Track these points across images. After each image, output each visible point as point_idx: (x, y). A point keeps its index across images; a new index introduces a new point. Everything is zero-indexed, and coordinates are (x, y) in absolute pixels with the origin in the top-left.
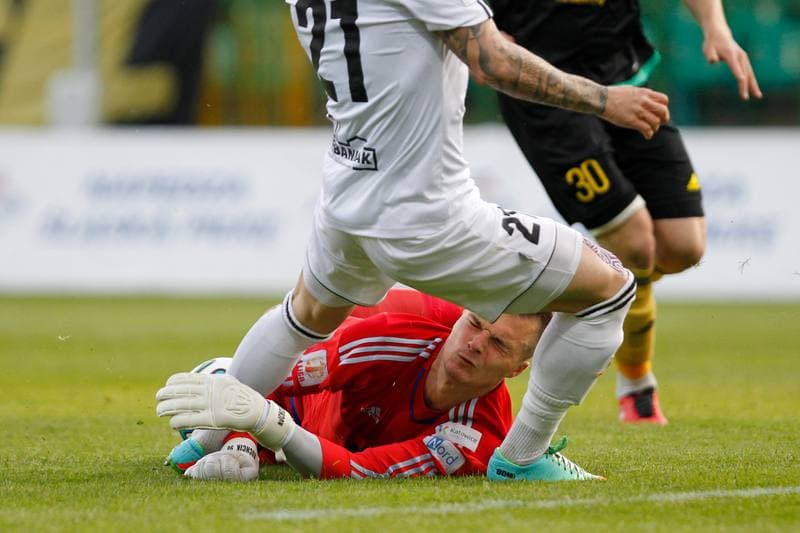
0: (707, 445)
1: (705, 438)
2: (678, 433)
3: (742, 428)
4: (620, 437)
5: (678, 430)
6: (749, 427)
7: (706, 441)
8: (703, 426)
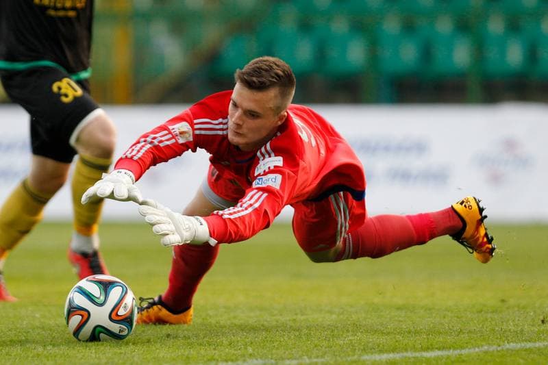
0: (402, 321)
1: (400, 316)
2: (382, 313)
3: (425, 310)
4: (341, 316)
5: (382, 311)
6: (430, 309)
7: (400, 319)
8: (399, 309)
